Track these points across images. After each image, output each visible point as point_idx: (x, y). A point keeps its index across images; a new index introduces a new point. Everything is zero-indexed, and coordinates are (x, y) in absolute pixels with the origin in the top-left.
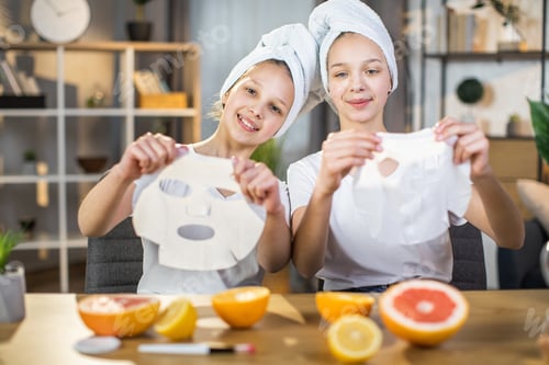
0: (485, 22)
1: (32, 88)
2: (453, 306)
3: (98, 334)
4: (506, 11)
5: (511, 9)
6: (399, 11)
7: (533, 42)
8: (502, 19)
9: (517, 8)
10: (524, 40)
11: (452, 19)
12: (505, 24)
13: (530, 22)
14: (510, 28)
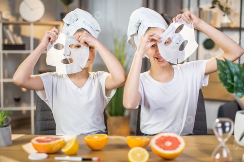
0: (216, 14)
1: (20, 41)
2: (179, 143)
3: (39, 152)
4: (225, 10)
5: (227, 9)
6: (179, 8)
7: (236, 24)
8: (223, 13)
9: (229, 8)
10: (232, 22)
11: (201, 12)
12: (224, 15)
13: (235, 15)
14: (226, 17)
